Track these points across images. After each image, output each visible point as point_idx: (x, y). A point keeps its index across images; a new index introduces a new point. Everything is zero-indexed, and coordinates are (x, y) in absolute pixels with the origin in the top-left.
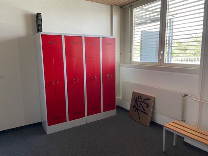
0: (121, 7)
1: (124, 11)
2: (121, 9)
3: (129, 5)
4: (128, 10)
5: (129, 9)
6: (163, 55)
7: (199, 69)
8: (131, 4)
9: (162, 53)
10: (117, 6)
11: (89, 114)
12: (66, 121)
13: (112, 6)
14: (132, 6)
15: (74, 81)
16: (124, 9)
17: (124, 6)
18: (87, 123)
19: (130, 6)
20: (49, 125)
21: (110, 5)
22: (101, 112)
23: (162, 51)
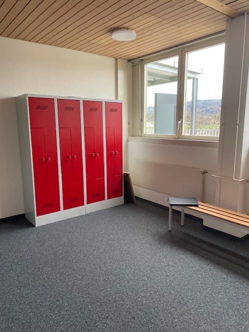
0: (129, 61)
1: (133, 66)
2: (129, 63)
3: (138, 60)
4: (137, 65)
5: (139, 65)
6: (181, 125)
7: (218, 141)
8: (142, 58)
9: (180, 123)
10: (124, 59)
11: (89, 202)
12: (60, 210)
13: (116, 59)
14: (142, 60)
15: (71, 158)
16: (133, 63)
17: (132, 59)
18: (87, 213)
19: (140, 60)
20: (38, 215)
21: (114, 58)
22: (104, 199)
23: (180, 121)
